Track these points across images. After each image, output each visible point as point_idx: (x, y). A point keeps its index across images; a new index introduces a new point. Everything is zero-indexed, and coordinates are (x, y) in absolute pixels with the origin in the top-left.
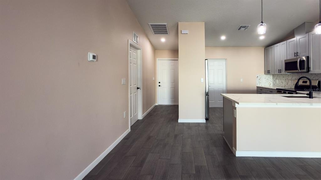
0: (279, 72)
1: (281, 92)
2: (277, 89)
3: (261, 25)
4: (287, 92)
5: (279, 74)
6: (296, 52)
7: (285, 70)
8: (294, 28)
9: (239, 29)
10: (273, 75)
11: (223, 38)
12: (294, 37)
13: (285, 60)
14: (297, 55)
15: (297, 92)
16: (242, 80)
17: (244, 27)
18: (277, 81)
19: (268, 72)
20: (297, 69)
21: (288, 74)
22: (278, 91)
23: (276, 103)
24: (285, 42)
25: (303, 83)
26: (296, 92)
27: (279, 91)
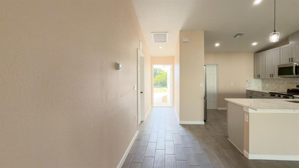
0: (270, 77)
1: (275, 95)
2: (270, 93)
3: (274, 34)
4: (282, 96)
5: (270, 78)
6: (291, 58)
7: (279, 75)
8: (289, 34)
9: (235, 37)
10: (262, 79)
11: (217, 45)
12: (288, 43)
13: (278, 66)
14: (292, 61)
15: (294, 96)
16: (232, 84)
17: (241, 34)
18: (267, 85)
19: (257, 76)
20: (293, 74)
21: (281, 78)
22: (271, 95)
23: (293, 110)
24: (278, 48)
25: (297, 87)
26: (292, 96)
27: (273, 95)
